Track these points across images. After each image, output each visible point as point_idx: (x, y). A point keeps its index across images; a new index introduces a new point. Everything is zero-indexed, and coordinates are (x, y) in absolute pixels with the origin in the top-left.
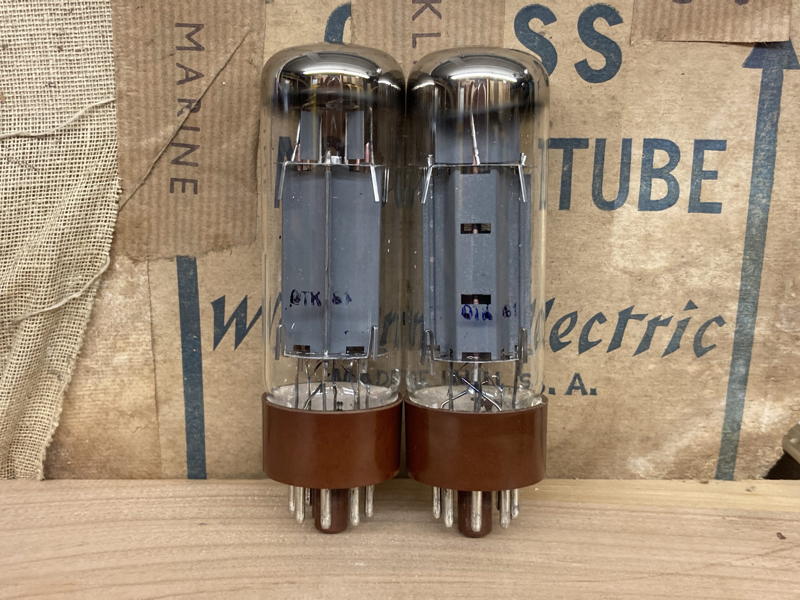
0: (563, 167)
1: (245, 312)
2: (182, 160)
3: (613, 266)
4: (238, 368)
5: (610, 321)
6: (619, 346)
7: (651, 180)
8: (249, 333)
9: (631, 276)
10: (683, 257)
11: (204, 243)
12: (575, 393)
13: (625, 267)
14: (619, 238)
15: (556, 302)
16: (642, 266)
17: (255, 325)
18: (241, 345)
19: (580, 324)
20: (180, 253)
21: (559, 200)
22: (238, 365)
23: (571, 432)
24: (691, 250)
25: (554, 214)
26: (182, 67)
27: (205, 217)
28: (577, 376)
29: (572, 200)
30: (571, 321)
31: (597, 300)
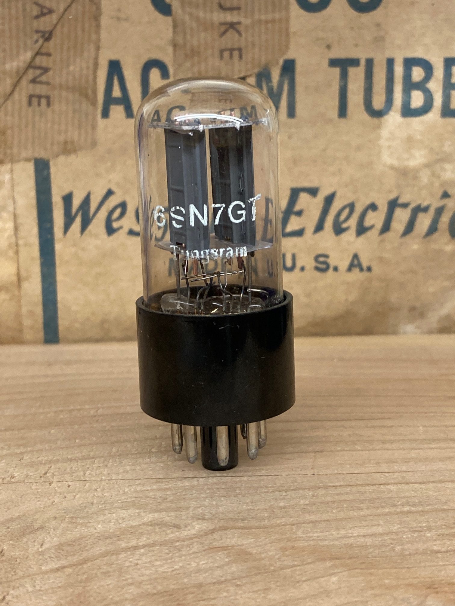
0: (340, 82)
1: (89, 205)
2: (38, 80)
3: (382, 164)
4: (83, 252)
5: (381, 209)
6: (389, 229)
7: (410, 92)
8: (92, 222)
9: (397, 171)
10: (437, 154)
11: (55, 148)
12: (354, 270)
13: (392, 164)
14: (387, 140)
15: (337, 194)
16: (406, 163)
17: (97, 215)
18: (86, 232)
19: (357, 211)
20: (37, 155)
21: (337, 110)
22: (83, 249)
23: (352, 303)
24: (444, 149)
25: (335, 121)
26: (37, 4)
27: (56, 126)
28: (356, 256)
29: (348, 109)
30: (350, 210)
31: (370, 192)
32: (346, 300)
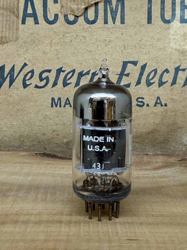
0: (148, 5)
1: (14, 72)
3: (171, 48)
4: (10, 97)
5: (171, 72)
6: (175, 83)
7: (184, 10)
8: (15, 81)
9: (179, 52)
12: (158, 106)
13: (176, 48)
14: (173, 35)
15: (147, 64)
16: (183, 47)
17: (18, 77)
18: (11, 87)
19: (159, 74)
21: (147, 20)
22: (10, 96)
23: (157, 124)
25: (145, 26)
28: (158, 98)
29: (152, 19)
30: (155, 73)
31: (166, 63)
32: (154, 123)
